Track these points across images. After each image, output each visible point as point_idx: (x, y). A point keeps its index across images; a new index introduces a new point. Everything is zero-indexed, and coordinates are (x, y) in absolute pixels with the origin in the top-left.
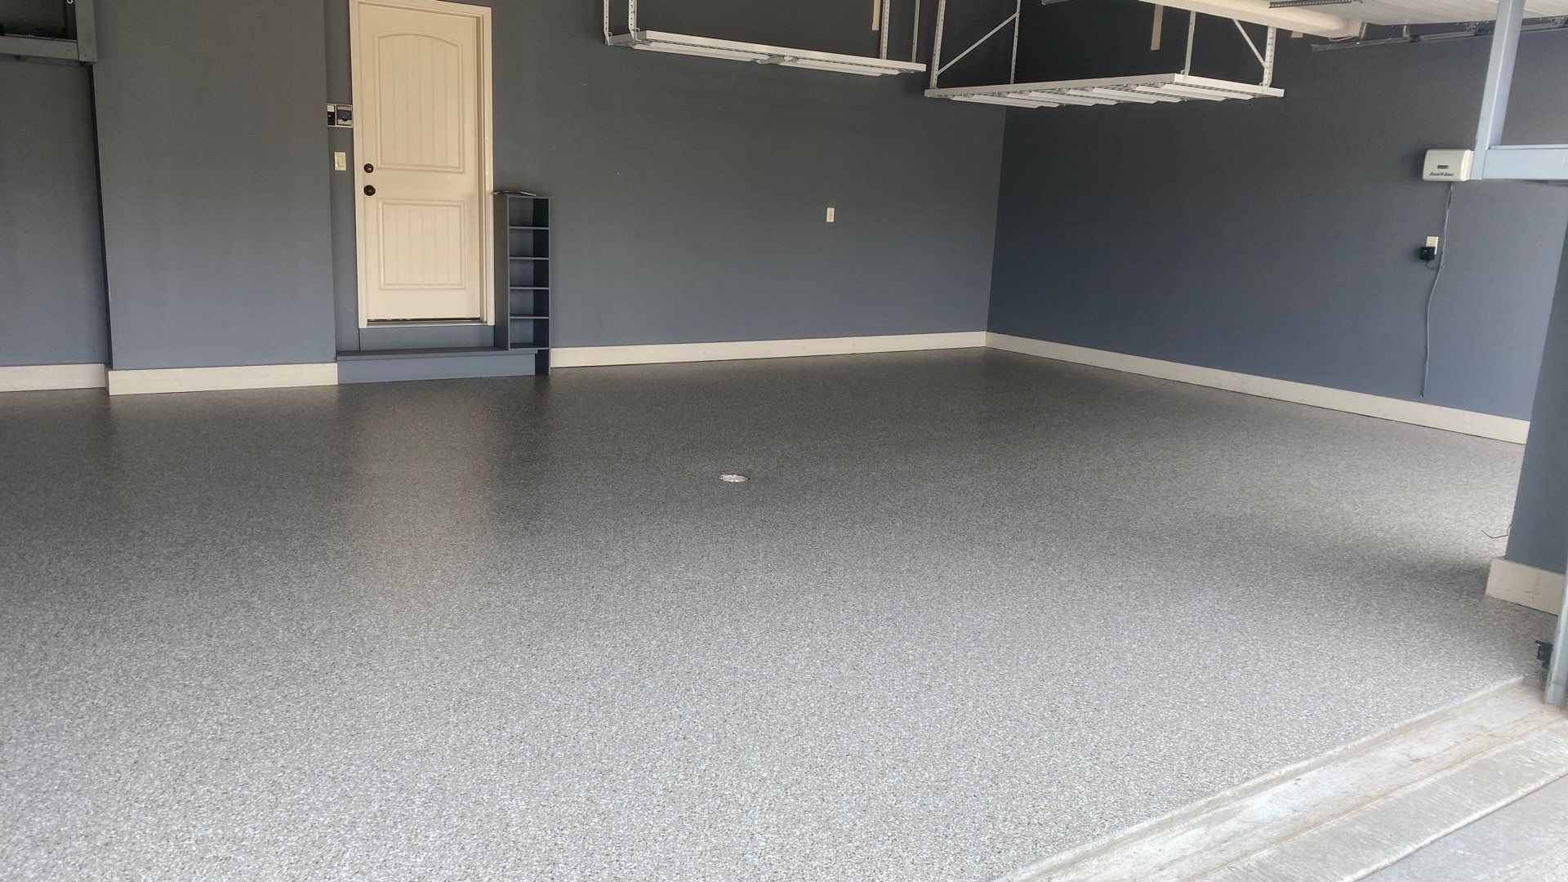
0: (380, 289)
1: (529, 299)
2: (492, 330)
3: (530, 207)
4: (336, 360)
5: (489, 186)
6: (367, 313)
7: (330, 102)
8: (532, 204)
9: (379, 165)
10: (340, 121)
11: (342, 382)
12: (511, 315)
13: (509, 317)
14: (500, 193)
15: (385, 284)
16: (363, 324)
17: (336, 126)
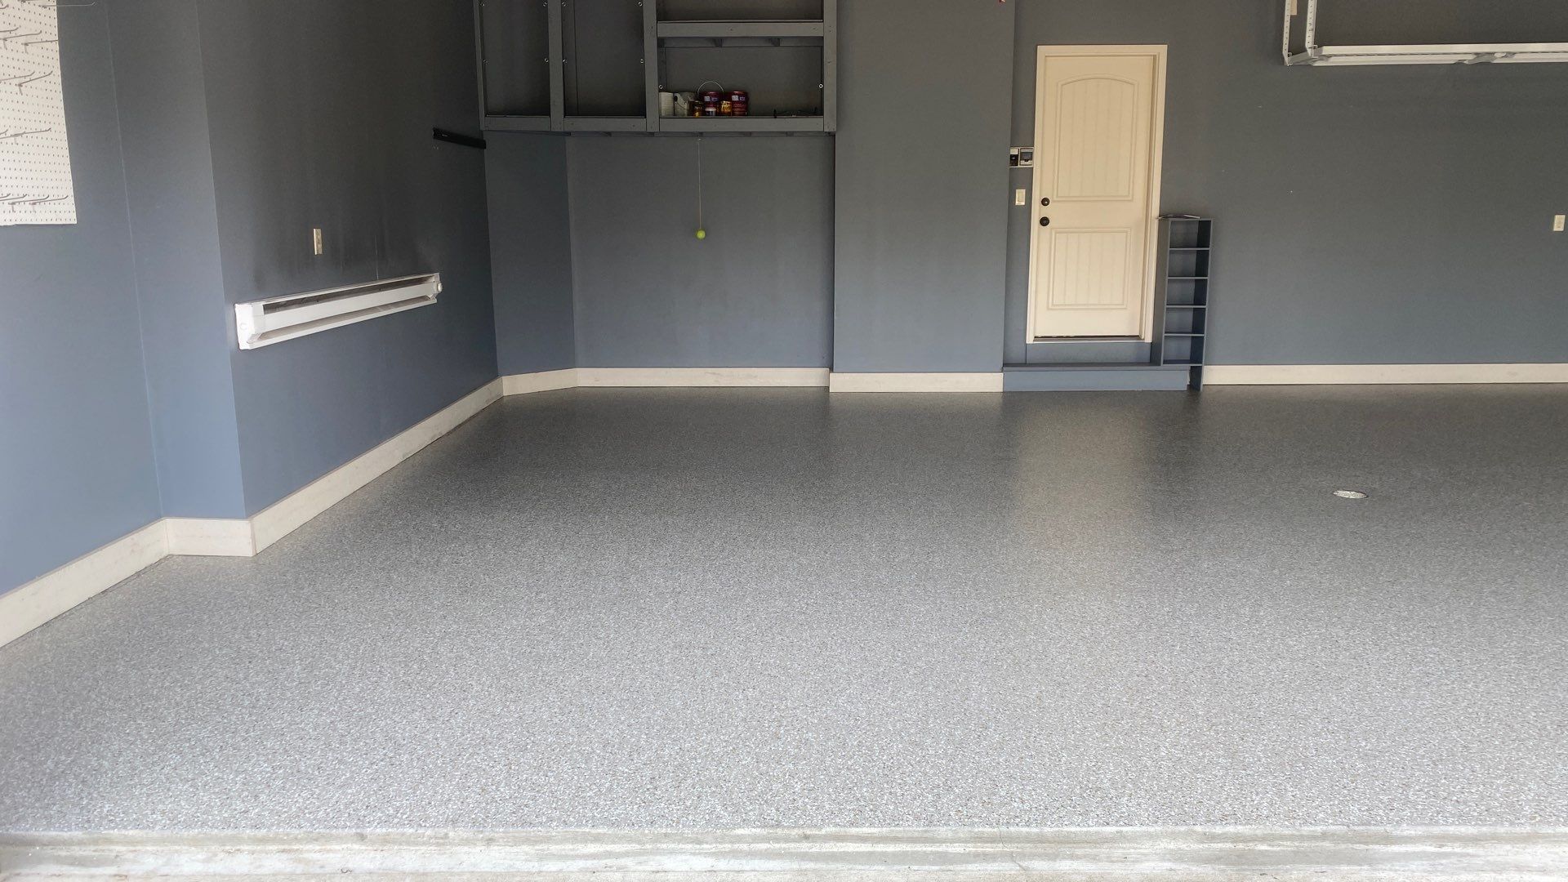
0: (1048, 309)
1: (1189, 317)
2: (1149, 346)
3: (1195, 229)
4: (1002, 372)
5: (1155, 211)
6: (1035, 329)
7: (1013, 146)
8: (1197, 226)
9: (1055, 199)
10: (1023, 162)
11: (1006, 390)
12: (1166, 333)
13: (1164, 335)
14: (1164, 217)
15: (1053, 305)
16: (1030, 340)
17: (1019, 166)
